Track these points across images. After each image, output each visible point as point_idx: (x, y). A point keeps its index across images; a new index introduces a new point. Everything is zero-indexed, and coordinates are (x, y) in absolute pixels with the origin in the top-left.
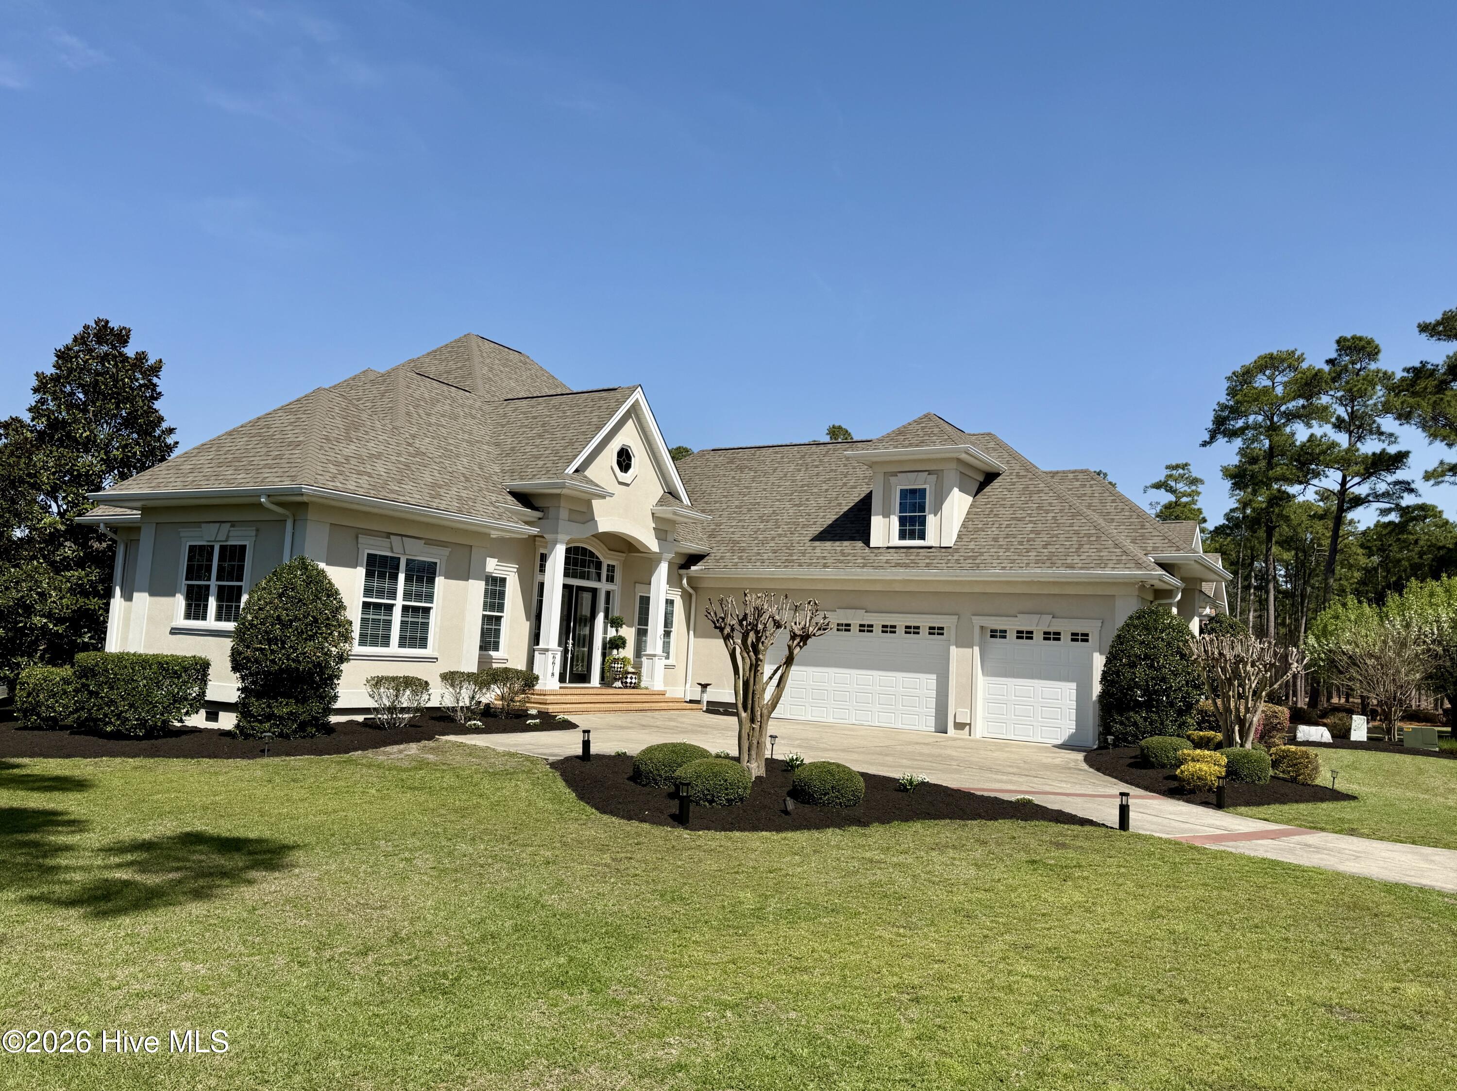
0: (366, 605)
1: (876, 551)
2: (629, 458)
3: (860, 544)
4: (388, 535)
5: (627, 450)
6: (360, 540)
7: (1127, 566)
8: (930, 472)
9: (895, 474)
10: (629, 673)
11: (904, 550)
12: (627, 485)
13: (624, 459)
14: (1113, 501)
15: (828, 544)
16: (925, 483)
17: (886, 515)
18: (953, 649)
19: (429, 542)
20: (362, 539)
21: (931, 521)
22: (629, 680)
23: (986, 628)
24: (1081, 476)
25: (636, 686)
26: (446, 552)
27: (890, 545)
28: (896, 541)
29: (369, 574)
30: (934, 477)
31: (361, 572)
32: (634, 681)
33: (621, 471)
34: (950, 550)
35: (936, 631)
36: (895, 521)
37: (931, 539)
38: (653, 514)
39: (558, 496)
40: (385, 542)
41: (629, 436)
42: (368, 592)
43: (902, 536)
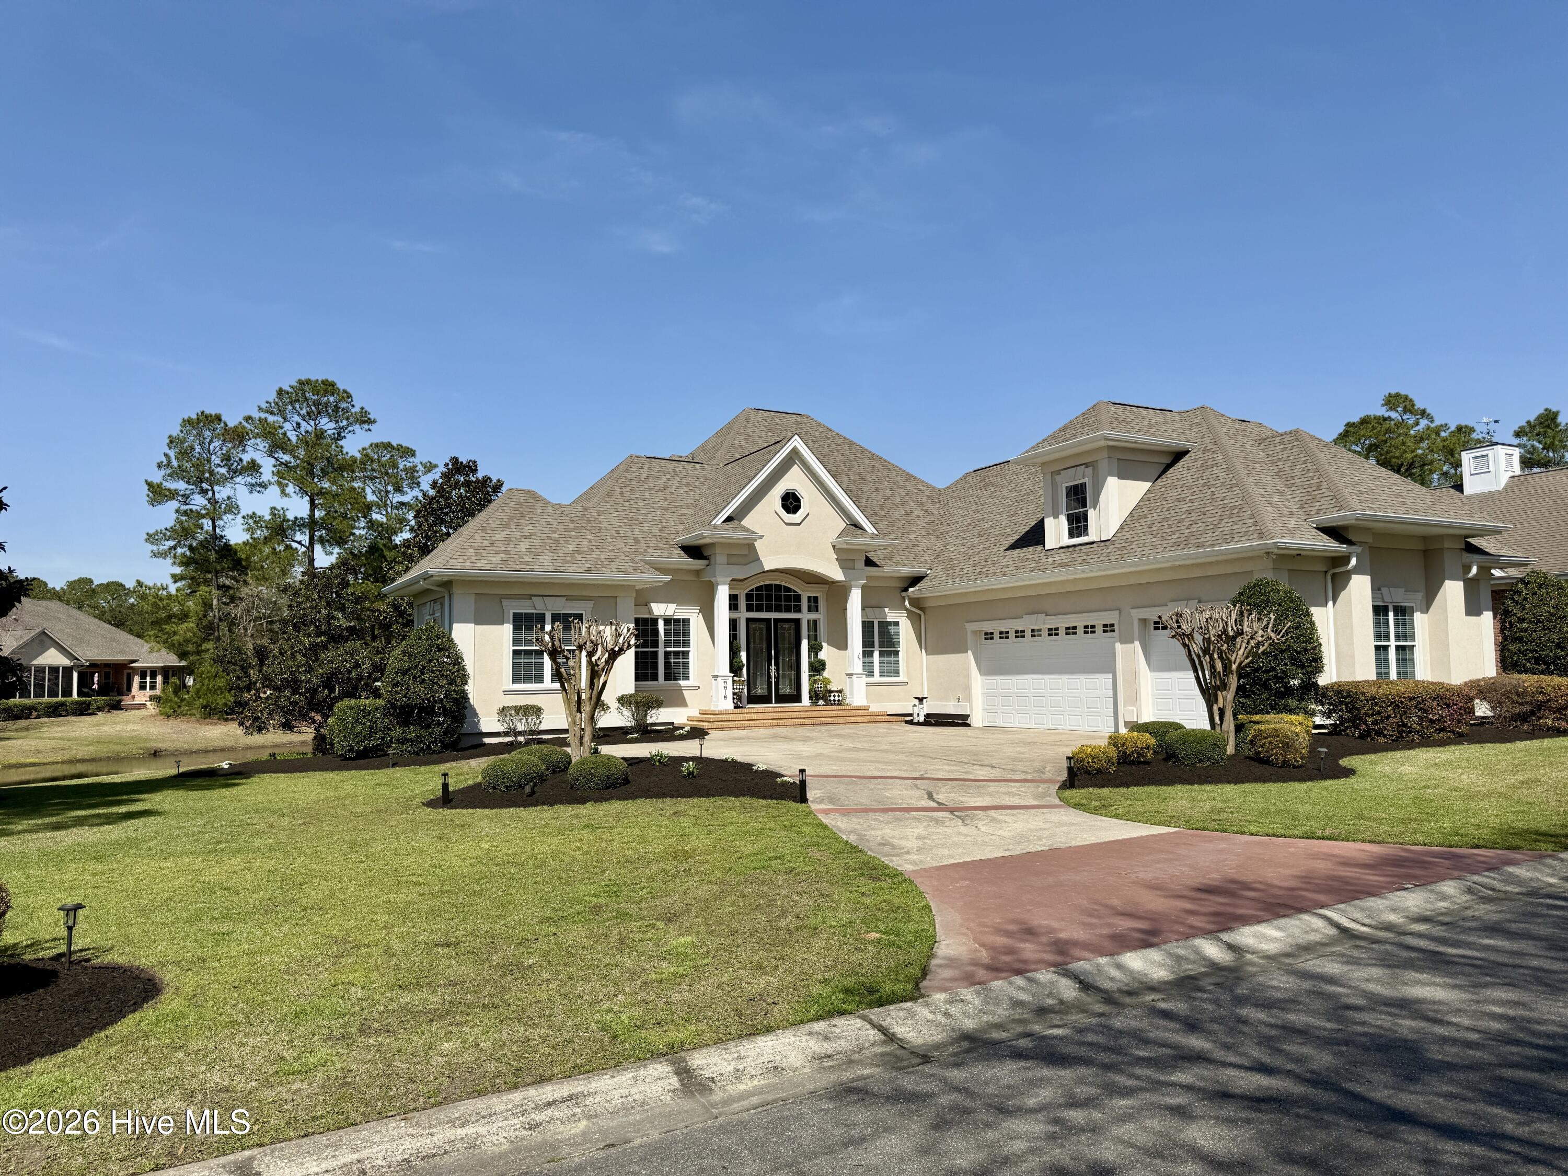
0: (516, 653)
1: (1049, 553)
2: (797, 500)
3: (1040, 548)
4: (530, 597)
5: (794, 494)
6: (504, 604)
7: (1252, 537)
8: (1086, 465)
9: (1058, 472)
10: (833, 692)
11: (1071, 549)
12: (798, 524)
13: (791, 502)
14: (1305, 462)
15: (1017, 551)
16: (1084, 477)
17: (1056, 516)
18: (1118, 645)
19: (569, 598)
20: (505, 603)
21: (1091, 514)
22: (832, 698)
23: (1149, 620)
24: (1288, 438)
25: (840, 703)
26: (590, 604)
27: (1061, 545)
28: (1067, 541)
29: (516, 628)
30: (1090, 470)
31: (508, 628)
32: (837, 698)
33: (788, 511)
34: (1108, 543)
35: (1108, 628)
36: (1063, 521)
37: (1092, 536)
38: (834, 547)
39: (712, 545)
40: (528, 603)
41: (794, 480)
42: (516, 642)
43: (1071, 535)
